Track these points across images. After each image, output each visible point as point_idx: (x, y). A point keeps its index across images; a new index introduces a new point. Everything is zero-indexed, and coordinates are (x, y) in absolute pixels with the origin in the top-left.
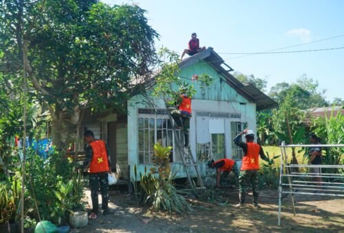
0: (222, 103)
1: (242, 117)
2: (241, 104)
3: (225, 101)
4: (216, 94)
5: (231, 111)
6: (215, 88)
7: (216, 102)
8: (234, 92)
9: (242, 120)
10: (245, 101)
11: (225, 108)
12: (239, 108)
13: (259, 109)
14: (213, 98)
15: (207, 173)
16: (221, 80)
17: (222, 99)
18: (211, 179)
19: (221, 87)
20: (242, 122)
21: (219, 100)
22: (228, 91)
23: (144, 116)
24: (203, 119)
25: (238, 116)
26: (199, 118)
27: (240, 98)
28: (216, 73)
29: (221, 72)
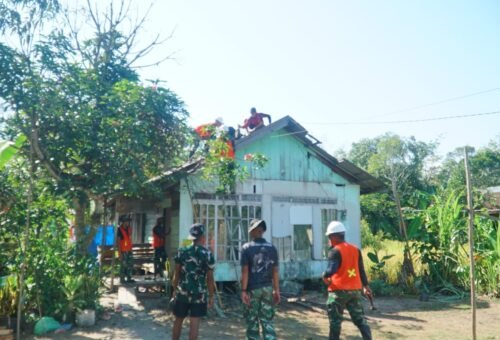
0: (309, 184)
1: (339, 202)
2: (338, 185)
3: (313, 181)
4: (302, 173)
5: (323, 195)
6: (300, 166)
7: (301, 184)
8: (327, 170)
9: (339, 207)
10: (342, 181)
11: (313, 191)
12: (331, 190)
13: (363, 192)
14: (297, 178)
15: (286, 275)
16: (309, 155)
17: (310, 178)
18: (292, 284)
19: (309, 164)
20: (339, 209)
21: (305, 180)
22: (317, 168)
23: (201, 202)
24: (282, 206)
25: (333, 202)
26: (277, 205)
27: (337, 178)
28: (302, 146)
29: (307, 144)
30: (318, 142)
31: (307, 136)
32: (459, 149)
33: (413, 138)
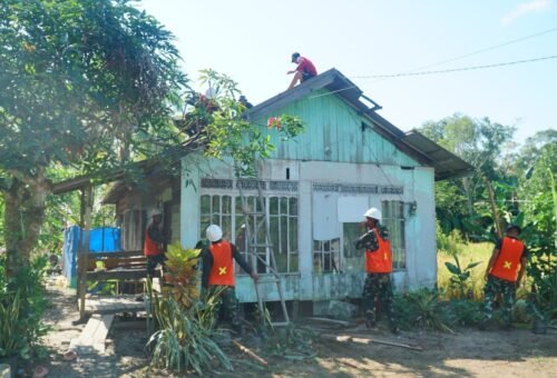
0: (365, 167)
1: (406, 192)
2: (403, 168)
3: (370, 163)
4: (354, 151)
5: (383, 182)
6: (352, 141)
7: (354, 166)
8: (389, 147)
9: (406, 197)
10: (411, 162)
11: (369, 176)
12: (396, 176)
13: (439, 177)
14: (347, 158)
15: (332, 293)
16: (364, 127)
17: (366, 159)
18: (341, 304)
19: (363, 137)
20: (406, 201)
21: (358, 161)
22: (376, 145)
23: (212, 192)
24: (327, 196)
25: (398, 191)
26: (319, 196)
27: (402, 158)
28: (354, 114)
29: (362, 111)
30: (377, 107)
31: (361, 99)
32: (540, 134)
33: (486, 120)
